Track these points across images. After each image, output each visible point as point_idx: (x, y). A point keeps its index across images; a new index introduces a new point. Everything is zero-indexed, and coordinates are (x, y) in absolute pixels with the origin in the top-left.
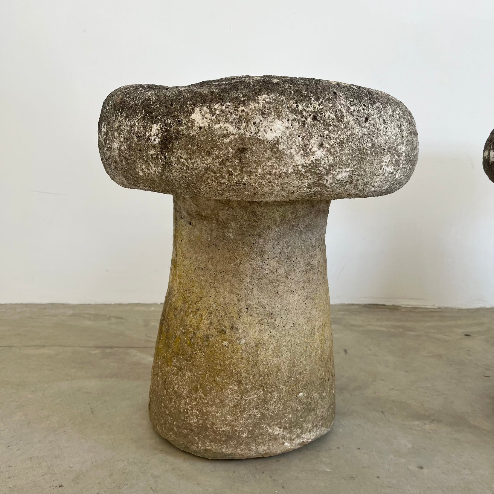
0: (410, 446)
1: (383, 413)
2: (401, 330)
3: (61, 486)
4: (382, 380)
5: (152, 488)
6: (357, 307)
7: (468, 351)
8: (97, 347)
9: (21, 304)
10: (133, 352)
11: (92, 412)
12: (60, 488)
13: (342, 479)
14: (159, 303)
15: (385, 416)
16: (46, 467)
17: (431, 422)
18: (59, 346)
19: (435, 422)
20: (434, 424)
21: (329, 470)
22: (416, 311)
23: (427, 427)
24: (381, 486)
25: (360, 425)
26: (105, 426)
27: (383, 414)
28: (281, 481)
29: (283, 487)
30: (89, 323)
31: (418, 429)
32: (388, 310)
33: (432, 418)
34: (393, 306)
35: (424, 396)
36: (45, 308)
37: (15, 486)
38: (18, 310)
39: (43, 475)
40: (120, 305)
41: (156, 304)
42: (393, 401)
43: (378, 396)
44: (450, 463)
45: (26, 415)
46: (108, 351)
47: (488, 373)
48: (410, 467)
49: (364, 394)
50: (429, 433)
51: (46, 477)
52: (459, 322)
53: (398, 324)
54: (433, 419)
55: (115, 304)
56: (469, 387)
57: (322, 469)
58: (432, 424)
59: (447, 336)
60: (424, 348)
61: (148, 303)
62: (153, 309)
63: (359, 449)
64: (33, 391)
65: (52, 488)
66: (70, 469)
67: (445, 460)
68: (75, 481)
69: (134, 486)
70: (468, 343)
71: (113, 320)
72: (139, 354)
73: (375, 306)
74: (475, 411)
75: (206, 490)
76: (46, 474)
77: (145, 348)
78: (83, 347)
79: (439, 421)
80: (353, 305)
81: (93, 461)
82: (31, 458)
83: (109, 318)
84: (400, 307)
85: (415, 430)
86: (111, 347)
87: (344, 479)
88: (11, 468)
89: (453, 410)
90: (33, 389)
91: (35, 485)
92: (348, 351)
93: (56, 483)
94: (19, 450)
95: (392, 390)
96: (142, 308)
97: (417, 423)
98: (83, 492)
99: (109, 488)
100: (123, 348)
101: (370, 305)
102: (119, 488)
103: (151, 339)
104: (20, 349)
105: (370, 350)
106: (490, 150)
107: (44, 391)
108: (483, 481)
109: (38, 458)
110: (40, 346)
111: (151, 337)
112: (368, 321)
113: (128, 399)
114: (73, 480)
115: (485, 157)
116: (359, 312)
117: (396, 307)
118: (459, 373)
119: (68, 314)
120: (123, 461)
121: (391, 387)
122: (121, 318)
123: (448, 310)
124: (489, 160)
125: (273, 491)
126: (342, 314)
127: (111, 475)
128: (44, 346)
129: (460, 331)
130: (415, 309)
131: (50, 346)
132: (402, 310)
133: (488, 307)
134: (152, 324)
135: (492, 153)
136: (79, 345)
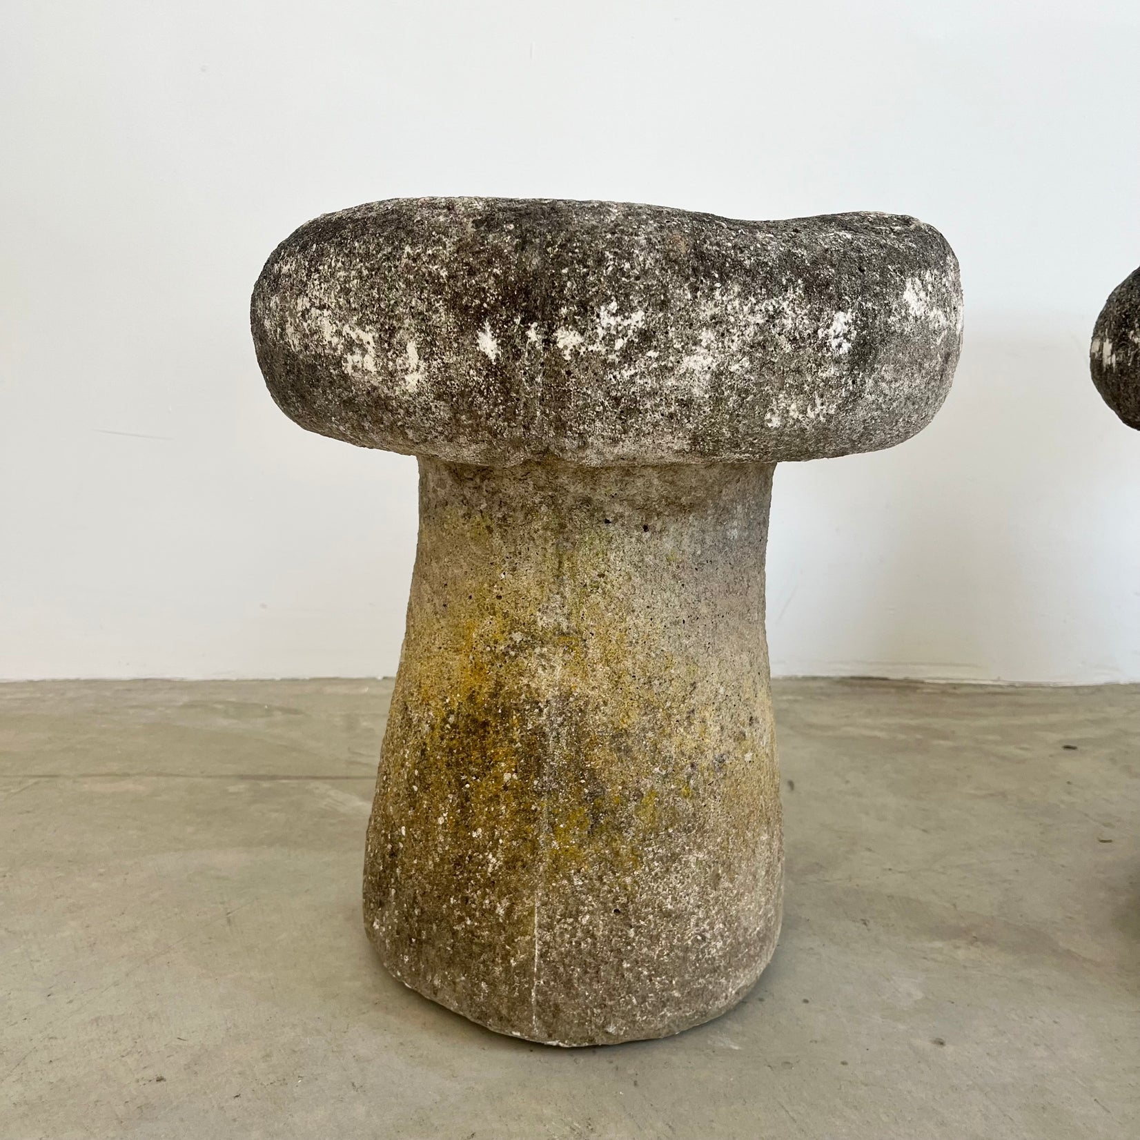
0: (919, 995)
1: (865, 924)
2: (919, 736)
3: (160, 1080)
4: (870, 850)
5: (353, 1084)
6: (822, 684)
7: (1069, 783)
8: (242, 777)
9: (77, 681)
10: (321, 787)
11: (229, 921)
12: (159, 1083)
13: (766, 1067)
14: (380, 678)
15: (869, 930)
16: (130, 1039)
17: (972, 944)
18: (159, 775)
19: (979, 944)
20: (978, 947)
21: (737, 1048)
22: (957, 691)
23: (961, 954)
24: (850, 1082)
25: (811, 949)
26: (257, 950)
27: (864, 926)
28: (631, 1072)
29: (636, 1084)
30: (223, 722)
31: (940, 958)
32: (893, 690)
33: (974, 934)
34: (906, 680)
35: (960, 885)
36: (129, 690)
37: (62, 1080)
38: (71, 694)
39: (123, 1056)
40: (294, 681)
41: (374, 679)
42: (891, 897)
43: (857, 885)
44: (1005, 1032)
45: (87, 927)
46: (265, 785)
47: (1108, 833)
48: (917, 1042)
49: (827, 881)
50: (965, 967)
51: (130, 1060)
52: (1054, 718)
53: (914, 722)
54: (975, 937)
55: (283, 680)
56: (1063, 866)
57: (722, 1045)
58: (972, 948)
59: (1022, 749)
60: (969, 777)
61: (355, 676)
62: (366, 690)
63: (806, 1001)
64: (101, 875)
65: (141, 1083)
66: (181, 1043)
67: (996, 1026)
68: (189, 1068)
69: (317, 1079)
70: (1070, 765)
71: (279, 716)
72: (332, 793)
73: (864, 682)
74: (1070, 917)
75: (469, 1088)
76: (128, 1054)
77: (347, 778)
78: (211, 777)
79: (987, 941)
80: (814, 678)
81: (229, 1025)
82: (97, 1020)
83: (269, 711)
84: (923, 683)
85: (934, 960)
86: (273, 778)
87: (769, 1066)
88: (54, 1042)
89: (1021, 916)
90: (102, 870)
91: (105, 1078)
92: (796, 785)
93: (151, 1073)
94: (71, 1002)
95: (890, 872)
96: (342, 690)
97: (938, 944)
98: (208, 1091)
99: (262, 1084)
100: (297, 778)
101: (853, 678)
102: (284, 1082)
103: (363, 760)
104: (74, 782)
105: (847, 782)
106: (1102, 340)
107: (127, 874)
108: (1074, 1072)
109: (112, 1020)
110: (117, 775)
111: (360, 754)
112: (847, 717)
113: (306, 892)
114: (187, 1067)
115: (1094, 354)
116: (828, 695)
117: (913, 685)
118: (1042, 833)
119: (181, 704)
120: (294, 1026)
121: (888, 867)
122: (296, 712)
123: (1030, 689)
124: (1102, 361)
125: (614, 1092)
126: (788, 701)
127: (268, 1056)
128: (127, 775)
129: (1055, 737)
130: (955, 688)
131: (139, 774)
132: (925, 691)
133: (1122, 682)
134: (365, 724)
135: (1108, 347)
136: (202, 773)
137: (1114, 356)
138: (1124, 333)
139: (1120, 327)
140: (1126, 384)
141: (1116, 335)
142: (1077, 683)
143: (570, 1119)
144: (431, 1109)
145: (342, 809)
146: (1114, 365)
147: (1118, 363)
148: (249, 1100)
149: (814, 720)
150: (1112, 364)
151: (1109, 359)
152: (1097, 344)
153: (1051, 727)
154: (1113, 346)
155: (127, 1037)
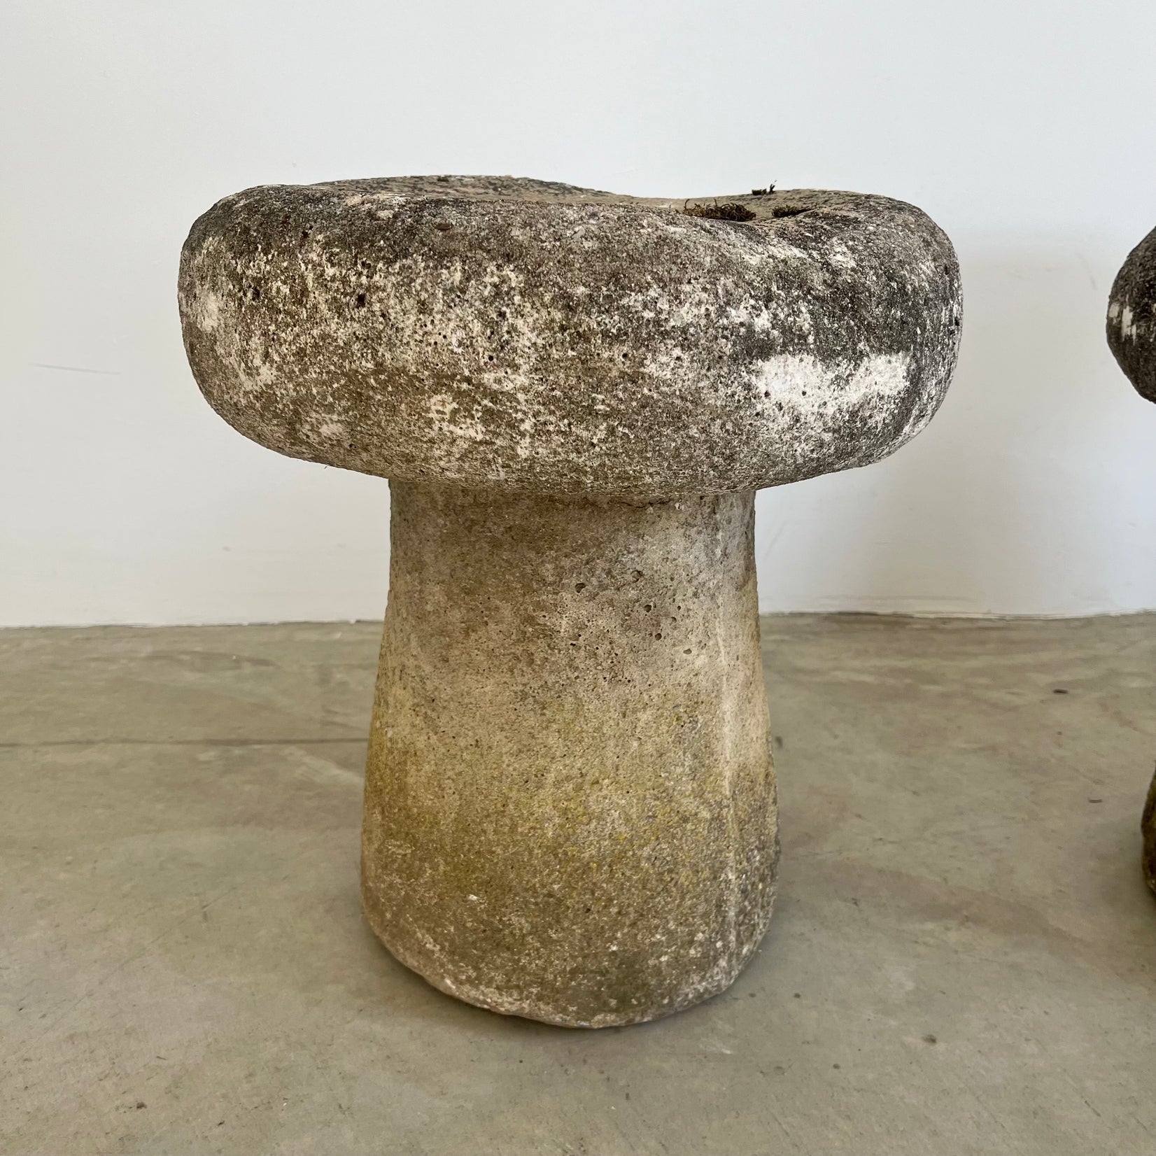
0: (910, 986)
1: (856, 903)
2: (908, 681)
3: (141, 1106)
4: (859, 816)
5: (340, 1107)
6: (810, 620)
7: (1059, 733)
8: (211, 743)
9: (32, 629)
10: (295, 752)
11: (205, 916)
12: (140, 1110)
13: (758, 1074)
14: (353, 621)
15: (860, 911)
16: (107, 1059)
17: (962, 924)
18: (125, 741)
19: (970, 924)
20: (969, 928)
21: (728, 1052)
22: (948, 626)
23: (953, 937)
24: (843, 1088)
25: (802, 934)
26: (235, 950)
27: (855, 906)
28: (622, 1083)
29: (627, 1096)
30: (190, 677)
31: (931, 941)
32: (881, 627)
33: (965, 913)
34: (895, 615)
36: (88, 639)
37: (39, 1109)
38: (27, 645)
39: (101, 1080)
40: (263, 626)
41: (346, 623)
42: (880, 871)
43: (848, 858)
44: (996, 1027)
45: (57, 926)
46: (237, 751)
47: (1098, 792)
48: (909, 1040)
49: (817, 854)
50: (956, 952)
51: (108, 1084)
52: (1045, 656)
53: (904, 664)
54: (966, 916)
55: (250, 625)
56: (1053, 831)
57: (714, 1049)
58: (964, 929)
59: (1013, 694)
60: (959, 727)
61: (326, 620)
62: (338, 636)
63: (797, 996)
64: (69, 863)
65: (122, 1110)
66: (160, 1062)
67: (987, 1020)
68: (170, 1092)
69: (302, 1101)
70: (1061, 712)
71: (247, 669)
72: (307, 759)
73: (853, 617)
74: (1060, 891)
75: (459, 1107)
76: (106, 1077)
77: (322, 741)
78: (180, 743)
79: (979, 921)
80: (802, 615)
81: (210, 1040)
82: (72, 1037)
83: (238, 663)
84: (912, 617)
85: (926, 944)
86: (244, 743)
87: (762, 1072)
88: (28, 1065)
89: (1012, 890)
90: (69, 858)
91: (83, 1105)
92: (785, 741)
93: (130, 1099)
94: (44, 1016)
95: (881, 843)
96: (313, 636)
97: (929, 926)
98: (191, 1118)
99: (246, 1109)
100: (270, 742)
101: (840, 614)
102: (269, 1106)
103: (338, 719)
104: (36, 752)
105: (836, 737)
106: (1122, 305)
107: (96, 862)
108: (1065, 1070)
109: (88, 1037)
110: (80, 743)
111: (337, 713)
112: (835, 659)
113: (284, 878)
114: (168, 1091)
115: (1112, 319)
116: (816, 634)
117: (901, 620)
118: (1033, 793)
119: (143, 655)
120: (277, 1039)
121: (878, 836)
122: (264, 662)
123: (1021, 622)
124: (1120, 328)
125: (606, 1107)
126: (775, 641)
127: (251, 1075)
128: (90, 743)
129: (1045, 679)
130: (944, 623)
131: (103, 741)
132: (915, 626)
133: (1113, 614)
134: (338, 676)
135: (1128, 315)
136: (171, 737)
137: (1134, 328)
138: (1147, 304)
139: (1142, 296)
140: (1146, 360)
141: (1138, 304)
142: (1068, 616)
143: (562, 1140)
144: (421, 1133)
145: (317, 779)
146: (1134, 337)
147: (1138, 336)
148: (234, 1128)
149: (800, 663)
150: (1131, 335)
151: (1129, 329)
152: (1115, 309)
153: (1042, 668)
154: (1134, 316)
155: (104, 1057)
